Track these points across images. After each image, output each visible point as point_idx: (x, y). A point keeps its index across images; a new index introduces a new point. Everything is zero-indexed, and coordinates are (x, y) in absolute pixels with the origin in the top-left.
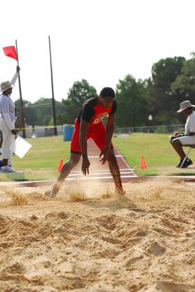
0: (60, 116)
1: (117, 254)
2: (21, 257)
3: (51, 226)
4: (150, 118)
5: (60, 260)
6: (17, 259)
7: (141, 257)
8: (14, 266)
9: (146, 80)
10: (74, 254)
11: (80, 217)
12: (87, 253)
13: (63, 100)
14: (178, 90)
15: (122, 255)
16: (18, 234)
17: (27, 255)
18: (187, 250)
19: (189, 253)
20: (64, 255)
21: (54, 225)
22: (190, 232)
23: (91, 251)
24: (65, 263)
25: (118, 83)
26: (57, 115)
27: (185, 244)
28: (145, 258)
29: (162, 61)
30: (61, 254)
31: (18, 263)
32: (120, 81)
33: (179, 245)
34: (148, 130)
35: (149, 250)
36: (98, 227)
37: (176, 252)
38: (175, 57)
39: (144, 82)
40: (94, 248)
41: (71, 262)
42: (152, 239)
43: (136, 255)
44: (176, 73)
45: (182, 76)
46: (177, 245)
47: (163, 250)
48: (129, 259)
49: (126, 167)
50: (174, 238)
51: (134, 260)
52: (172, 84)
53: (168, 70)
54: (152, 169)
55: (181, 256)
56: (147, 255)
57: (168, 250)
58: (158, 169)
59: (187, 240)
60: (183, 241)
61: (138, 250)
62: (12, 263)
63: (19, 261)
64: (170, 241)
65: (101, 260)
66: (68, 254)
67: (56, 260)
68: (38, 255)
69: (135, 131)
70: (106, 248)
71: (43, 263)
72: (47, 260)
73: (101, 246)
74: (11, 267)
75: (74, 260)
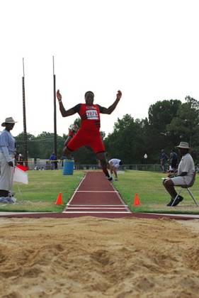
0: (60, 151)
1: (108, 287)
2: (17, 286)
3: (47, 257)
4: (146, 156)
5: (54, 291)
6: (14, 288)
7: (131, 292)
8: (11, 295)
9: (143, 121)
10: (68, 285)
11: (75, 250)
12: (80, 285)
13: (64, 135)
14: (173, 131)
15: (113, 289)
16: (16, 263)
17: (24, 285)
18: (175, 287)
19: (176, 290)
20: (58, 287)
21: (50, 257)
22: (178, 269)
23: (84, 283)
24: (59, 294)
25: (117, 122)
26: (58, 150)
27: (173, 281)
28: (135, 293)
29: (159, 103)
30: (55, 286)
31: (14, 292)
32: (119, 120)
33: (167, 282)
34: (143, 168)
35: (138, 286)
36: (92, 261)
37: (164, 288)
38: (171, 100)
39: (141, 122)
40: (87, 280)
41: (65, 294)
42: (142, 275)
43: (127, 289)
44: (172, 115)
45: (177, 118)
46: (165, 282)
47: (152, 286)
48: (119, 293)
49: (121, 203)
50: (162, 275)
51: (124, 294)
52: (167, 126)
53: (164, 111)
54: (146, 206)
55: (168, 293)
56: (137, 290)
57: (157, 286)
58: (150, 206)
59: (174, 277)
60: (172, 278)
61: (128, 284)
62: (9, 291)
63: (15, 290)
64: (159, 277)
65: (93, 293)
66: (62, 285)
67: (51, 291)
68: (34, 285)
69: (131, 168)
70: (98, 281)
71: (38, 293)
72: (42, 290)
73: (93, 279)
74: (7, 296)
75: (67, 292)
